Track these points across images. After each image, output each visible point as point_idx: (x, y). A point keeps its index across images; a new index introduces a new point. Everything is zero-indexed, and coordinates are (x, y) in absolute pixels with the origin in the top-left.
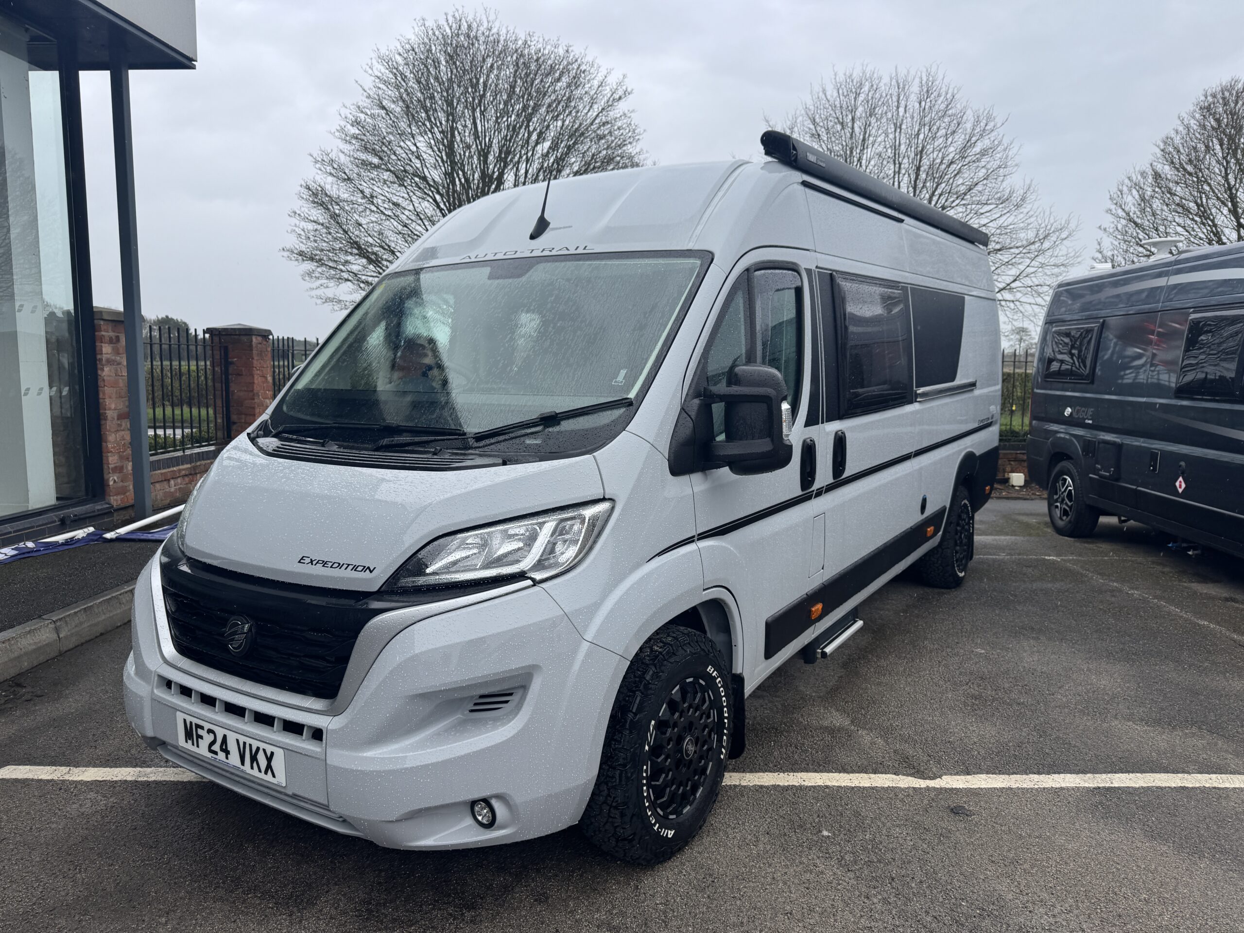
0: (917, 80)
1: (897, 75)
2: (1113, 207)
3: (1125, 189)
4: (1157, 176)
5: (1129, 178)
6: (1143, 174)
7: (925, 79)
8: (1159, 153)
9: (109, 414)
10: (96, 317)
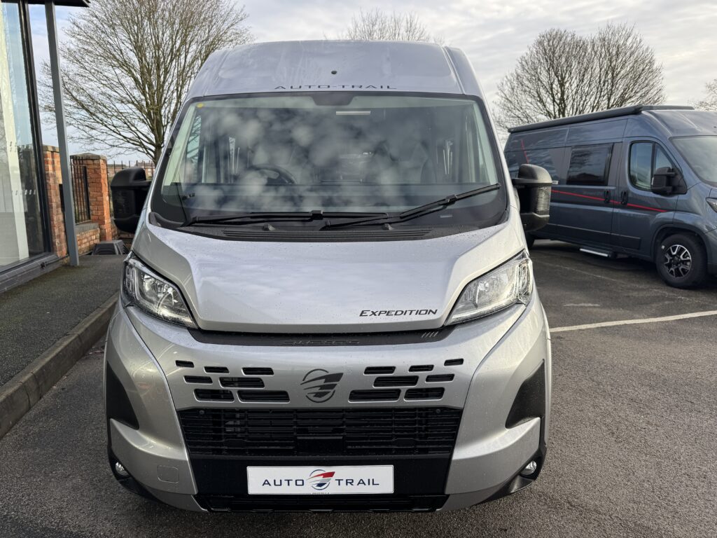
0: (405, 20)
1: (394, 15)
2: (499, 91)
3: (504, 82)
4: (518, 75)
5: (507, 77)
6: (512, 75)
7: (409, 20)
8: (519, 65)
9: (54, 205)
10: (44, 149)
